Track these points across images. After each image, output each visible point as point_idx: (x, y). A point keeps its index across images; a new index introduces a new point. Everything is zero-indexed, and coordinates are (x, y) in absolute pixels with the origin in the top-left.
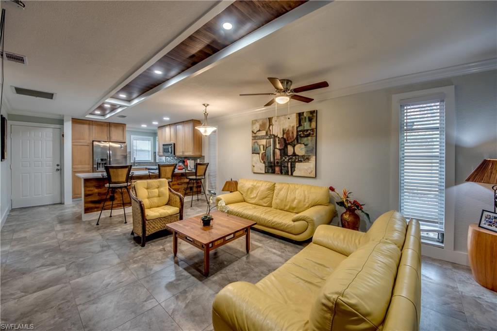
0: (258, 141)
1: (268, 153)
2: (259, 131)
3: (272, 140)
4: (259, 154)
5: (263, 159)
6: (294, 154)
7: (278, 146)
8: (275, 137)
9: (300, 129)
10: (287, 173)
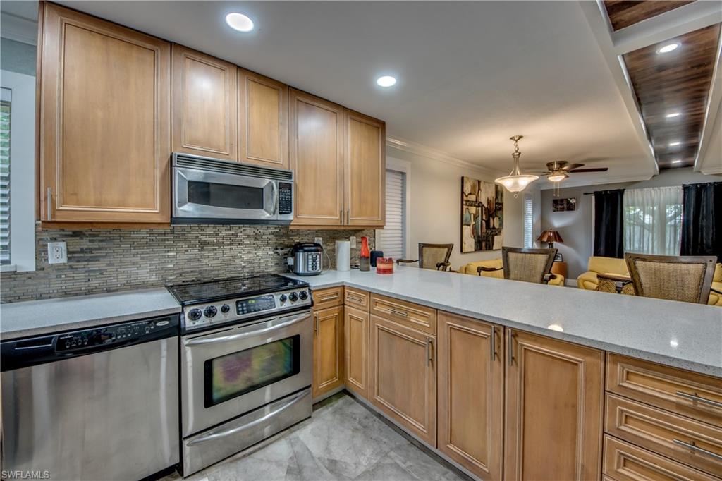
0: (469, 207)
1: (477, 226)
2: (470, 194)
3: (480, 208)
4: (469, 225)
5: (473, 233)
6: (494, 228)
7: (484, 218)
8: (483, 205)
9: (497, 201)
10: (489, 249)
